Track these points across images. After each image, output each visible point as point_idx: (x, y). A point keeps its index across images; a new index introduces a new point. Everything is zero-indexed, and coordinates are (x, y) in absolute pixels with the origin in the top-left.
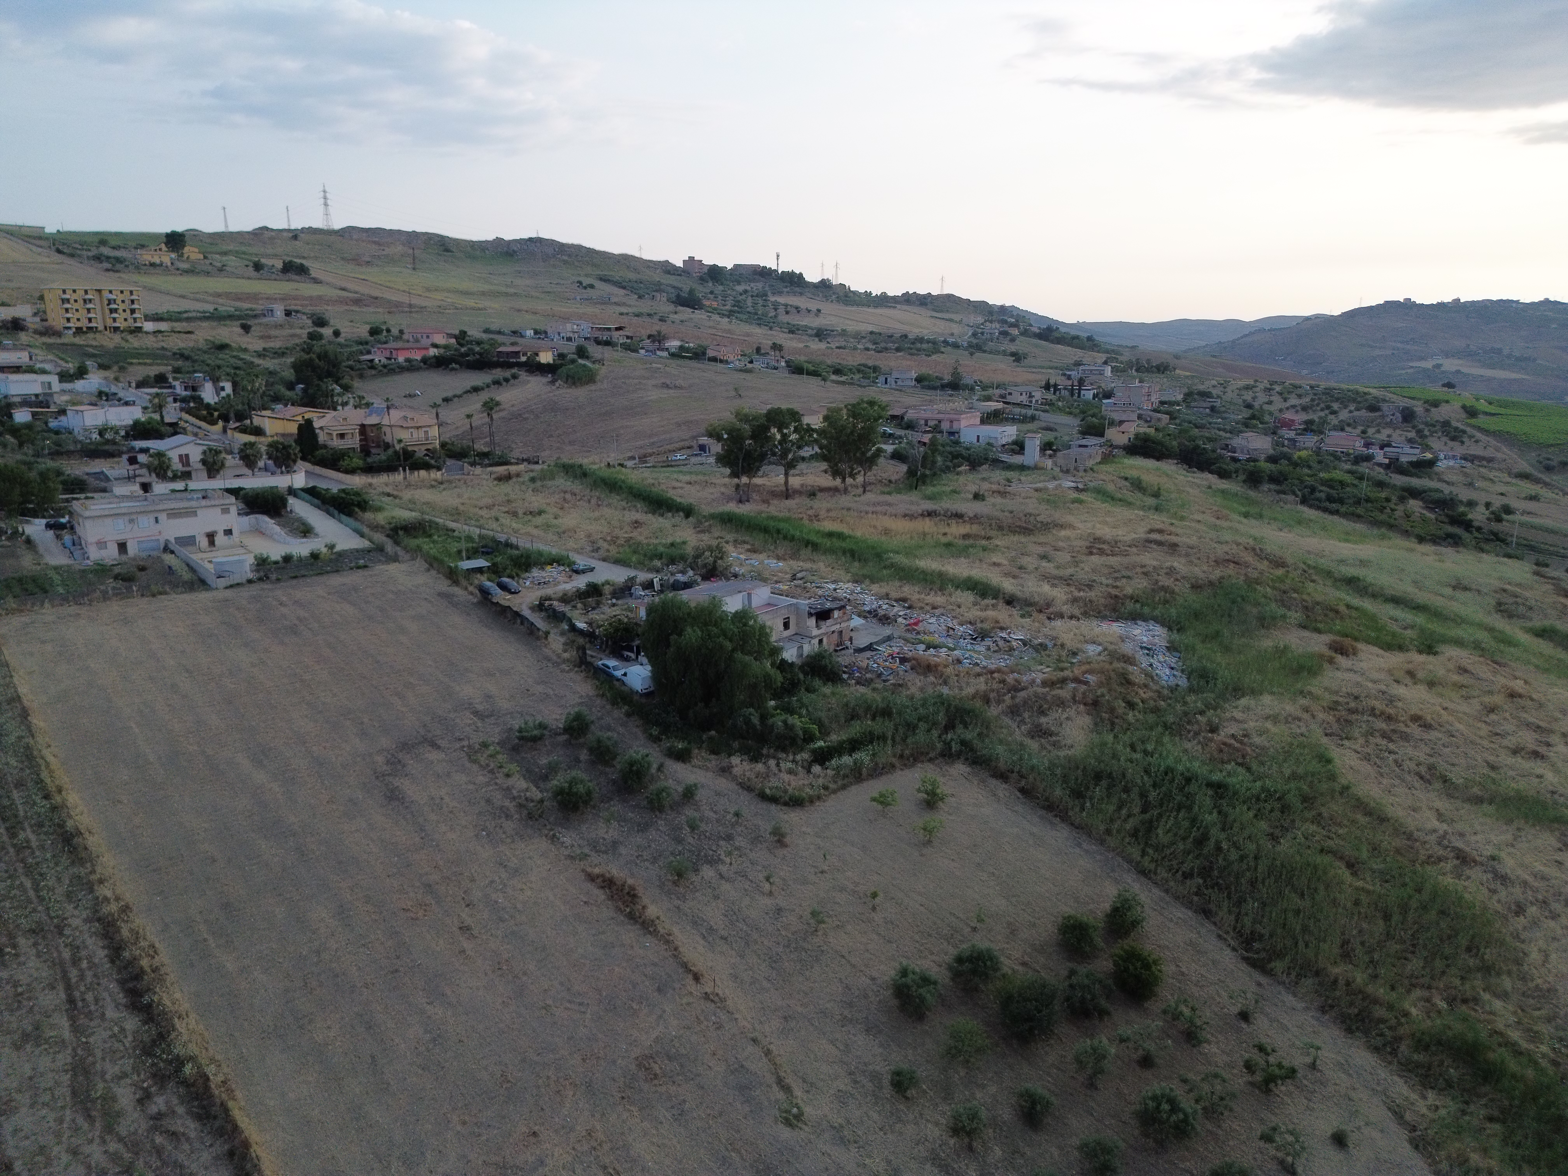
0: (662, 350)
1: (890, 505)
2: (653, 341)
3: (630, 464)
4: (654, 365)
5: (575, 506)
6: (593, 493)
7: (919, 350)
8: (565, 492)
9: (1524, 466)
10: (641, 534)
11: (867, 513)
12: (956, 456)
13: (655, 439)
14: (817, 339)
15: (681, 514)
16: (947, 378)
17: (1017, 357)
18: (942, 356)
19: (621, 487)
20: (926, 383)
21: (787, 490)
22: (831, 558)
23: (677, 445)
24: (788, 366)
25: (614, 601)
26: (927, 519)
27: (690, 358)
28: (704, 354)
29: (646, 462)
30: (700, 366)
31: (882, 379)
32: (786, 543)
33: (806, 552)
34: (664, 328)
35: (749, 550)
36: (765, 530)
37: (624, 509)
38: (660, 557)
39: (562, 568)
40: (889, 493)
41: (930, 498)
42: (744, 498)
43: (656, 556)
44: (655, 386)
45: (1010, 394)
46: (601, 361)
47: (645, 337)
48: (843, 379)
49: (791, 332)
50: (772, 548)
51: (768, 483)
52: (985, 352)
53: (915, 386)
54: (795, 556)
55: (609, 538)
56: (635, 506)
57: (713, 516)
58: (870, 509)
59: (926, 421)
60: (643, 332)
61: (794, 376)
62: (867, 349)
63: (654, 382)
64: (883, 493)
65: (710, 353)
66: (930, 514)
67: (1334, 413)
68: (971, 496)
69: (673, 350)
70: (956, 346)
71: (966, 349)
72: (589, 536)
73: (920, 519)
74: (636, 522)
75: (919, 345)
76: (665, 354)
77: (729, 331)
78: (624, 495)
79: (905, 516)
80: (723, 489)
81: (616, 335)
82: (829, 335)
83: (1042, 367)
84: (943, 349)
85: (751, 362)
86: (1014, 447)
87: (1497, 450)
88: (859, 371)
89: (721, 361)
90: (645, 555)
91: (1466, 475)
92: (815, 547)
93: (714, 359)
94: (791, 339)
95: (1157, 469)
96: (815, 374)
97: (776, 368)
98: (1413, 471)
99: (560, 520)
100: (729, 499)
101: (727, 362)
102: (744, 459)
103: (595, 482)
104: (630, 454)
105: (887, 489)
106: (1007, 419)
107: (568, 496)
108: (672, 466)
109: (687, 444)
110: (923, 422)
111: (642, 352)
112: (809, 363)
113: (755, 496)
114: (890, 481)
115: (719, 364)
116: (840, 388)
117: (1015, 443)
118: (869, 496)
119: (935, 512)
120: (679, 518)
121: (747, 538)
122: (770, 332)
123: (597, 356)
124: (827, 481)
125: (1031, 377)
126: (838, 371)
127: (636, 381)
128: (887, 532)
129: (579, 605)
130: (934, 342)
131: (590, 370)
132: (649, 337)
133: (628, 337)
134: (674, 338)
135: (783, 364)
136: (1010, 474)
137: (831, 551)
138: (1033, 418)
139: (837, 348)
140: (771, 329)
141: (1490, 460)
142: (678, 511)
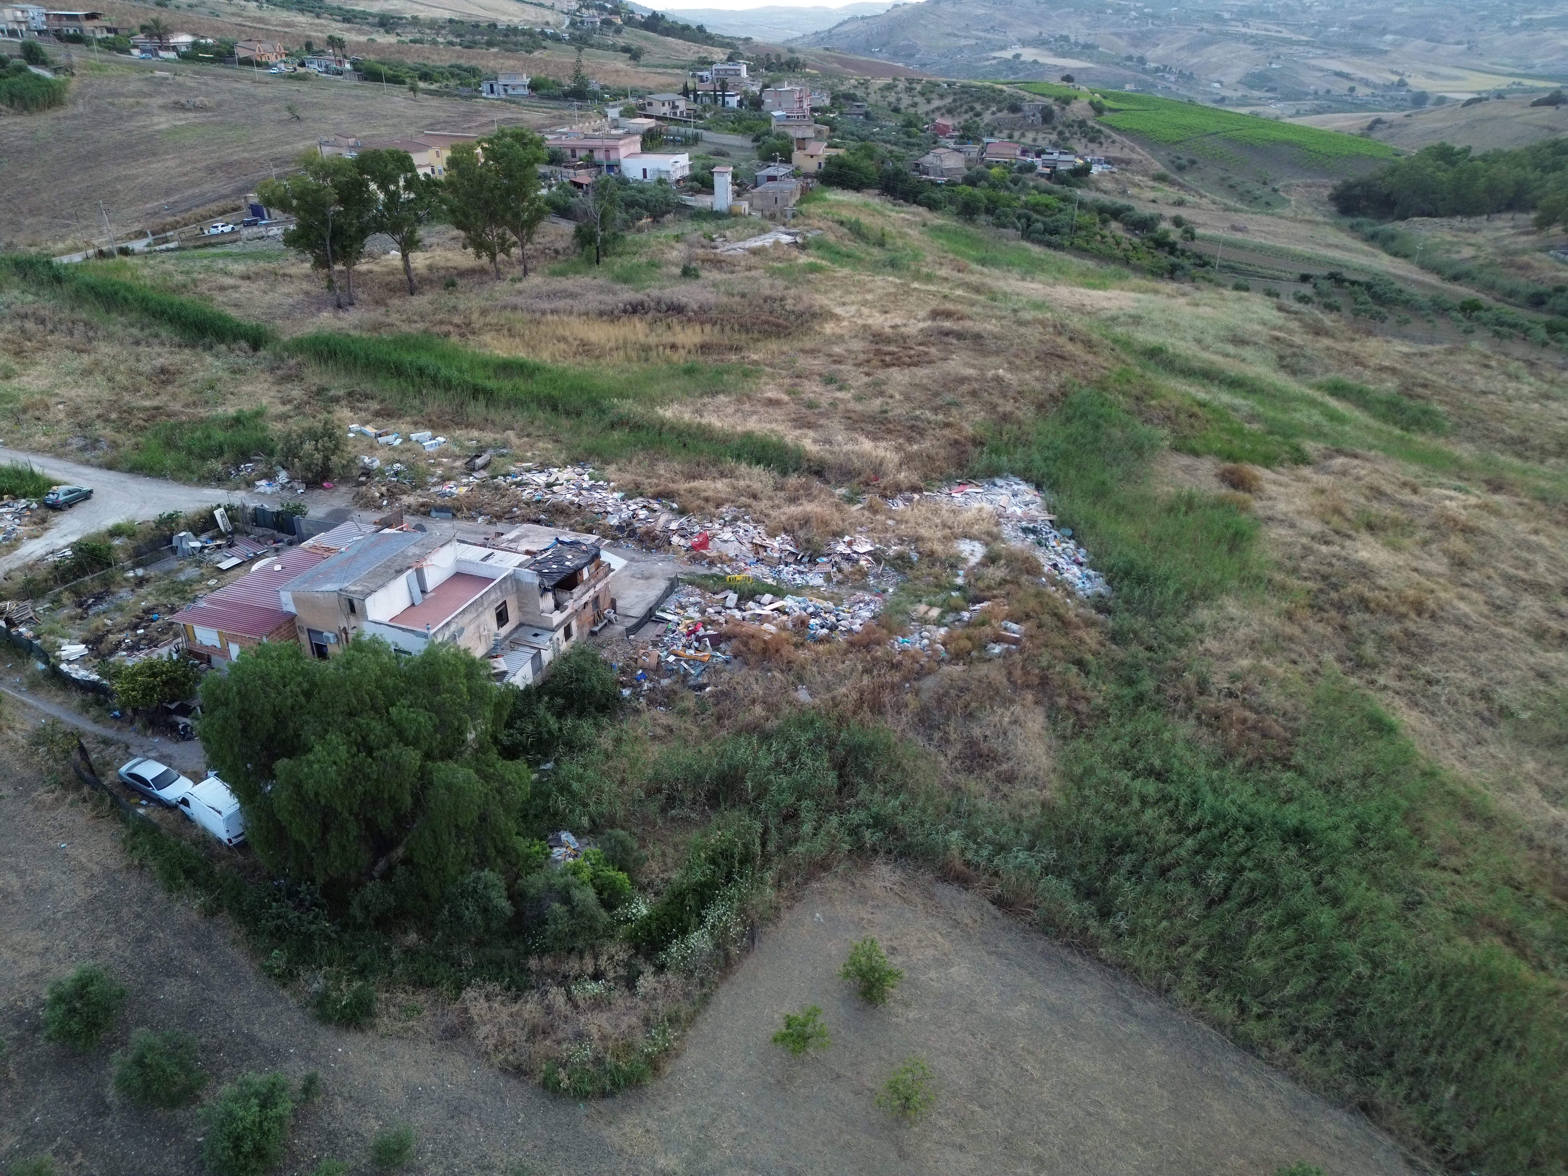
0: (167, 48)
1: (572, 296)
2: (150, 36)
3: (139, 245)
4: (158, 73)
5: (45, 346)
6: (76, 316)
7: (515, 44)
8: (25, 316)
9: (1158, 167)
10: (174, 397)
11: (544, 313)
12: (630, 204)
13: (177, 197)
14: (382, 30)
15: (244, 344)
16: (568, 83)
17: (634, 54)
18: (547, 52)
19: (125, 299)
20: (545, 91)
21: (410, 280)
22: (521, 418)
23: (214, 207)
24: (356, 70)
25: (140, 572)
26: (636, 319)
27: (212, 61)
28: (232, 54)
29: (166, 241)
30: (227, 72)
31: (485, 87)
32: (439, 393)
33: (476, 409)
34: (164, 16)
35: (377, 414)
36: (398, 371)
37: (137, 343)
38: (219, 452)
39: (23, 503)
40: (563, 274)
41: (625, 279)
42: (344, 300)
43: (210, 449)
44: (164, 107)
45: (650, 104)
46: (68, 69)
47: (137, 29)
48: (434, 87)
49: (346, 20)
50: (417, 402)
51: (376, 268)
52: (592, 46)
53: (529, 96)
54: (459, 420)
55: (114, 416)
56: (157, 336)
57: (300, 346)
58: (547, 306)
59: (573, 151)
60: (133, 21)
61: (367, 84)
62: (451, 43)
63: (160, 101)
64: (554, 273)
65: (241, 53)
66: (635, 309)
67: (978, 115)
68: (678, 271)
69: (184, 49)
70: (556, 38)
71: (569, 43)
72: (75, 411)
73: (624, 319)
74: (163, 370)
75: (513, 38)
76: (172, 55)
77: (261, 20)
78: (134, 316)
79: (601, 314)
80: (305, 286)
81: (88, 25)
82: (398, 24)
83: (666, 67)
84: (544, 44)
85: (302, 65)
86: (695, 184)
87: (1132, 150)
88: (453, 75)
89: (259, 65)
90: (190, 452)
91: (1117, 181)
92: (490, 397)
93: (247, 62)
94: (348, 30)
95: (866, 205)
96: (395, 80)
97: (339, 73)
98: (1073, 180)
99: (15, 382)
100: (320, 304)
101: (267, 66)
102: (332, 238)
103: (77, 291)
104: (137, 227)
105: (557, 266)
106: (666, 142)
107: (30, 325)
108: (212, 245)
109: (229, 203)
110: (569, 152)
111: (136, 52)
112: (384, 64)
113: (361, 294)
114: (557, 252)
115: (256, 69)
116: (435, 102)
117: (694, 178)
118: (535, 280)
119: (642, 304)
120: (240, 355)
121: (367, 386)
122: (317, 21)
123: (61, 60)
124: (466, 258)
125: (664, 80)
126: (425, 76)
127: (131, 100)
128: (585, 348)
129: (67, 598)
130: (530, 34)
131: (49, 84)
132: (143, 29)
133: (109, 30)
134: (182, 30)
135: (348, 66)
136: (707, 227)
137: (514, 402)
138: (696, 139)
139: (411, 41)
140: (318, 16)
141: (1128, 162)
142: (235, 339)
